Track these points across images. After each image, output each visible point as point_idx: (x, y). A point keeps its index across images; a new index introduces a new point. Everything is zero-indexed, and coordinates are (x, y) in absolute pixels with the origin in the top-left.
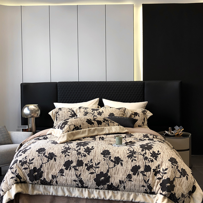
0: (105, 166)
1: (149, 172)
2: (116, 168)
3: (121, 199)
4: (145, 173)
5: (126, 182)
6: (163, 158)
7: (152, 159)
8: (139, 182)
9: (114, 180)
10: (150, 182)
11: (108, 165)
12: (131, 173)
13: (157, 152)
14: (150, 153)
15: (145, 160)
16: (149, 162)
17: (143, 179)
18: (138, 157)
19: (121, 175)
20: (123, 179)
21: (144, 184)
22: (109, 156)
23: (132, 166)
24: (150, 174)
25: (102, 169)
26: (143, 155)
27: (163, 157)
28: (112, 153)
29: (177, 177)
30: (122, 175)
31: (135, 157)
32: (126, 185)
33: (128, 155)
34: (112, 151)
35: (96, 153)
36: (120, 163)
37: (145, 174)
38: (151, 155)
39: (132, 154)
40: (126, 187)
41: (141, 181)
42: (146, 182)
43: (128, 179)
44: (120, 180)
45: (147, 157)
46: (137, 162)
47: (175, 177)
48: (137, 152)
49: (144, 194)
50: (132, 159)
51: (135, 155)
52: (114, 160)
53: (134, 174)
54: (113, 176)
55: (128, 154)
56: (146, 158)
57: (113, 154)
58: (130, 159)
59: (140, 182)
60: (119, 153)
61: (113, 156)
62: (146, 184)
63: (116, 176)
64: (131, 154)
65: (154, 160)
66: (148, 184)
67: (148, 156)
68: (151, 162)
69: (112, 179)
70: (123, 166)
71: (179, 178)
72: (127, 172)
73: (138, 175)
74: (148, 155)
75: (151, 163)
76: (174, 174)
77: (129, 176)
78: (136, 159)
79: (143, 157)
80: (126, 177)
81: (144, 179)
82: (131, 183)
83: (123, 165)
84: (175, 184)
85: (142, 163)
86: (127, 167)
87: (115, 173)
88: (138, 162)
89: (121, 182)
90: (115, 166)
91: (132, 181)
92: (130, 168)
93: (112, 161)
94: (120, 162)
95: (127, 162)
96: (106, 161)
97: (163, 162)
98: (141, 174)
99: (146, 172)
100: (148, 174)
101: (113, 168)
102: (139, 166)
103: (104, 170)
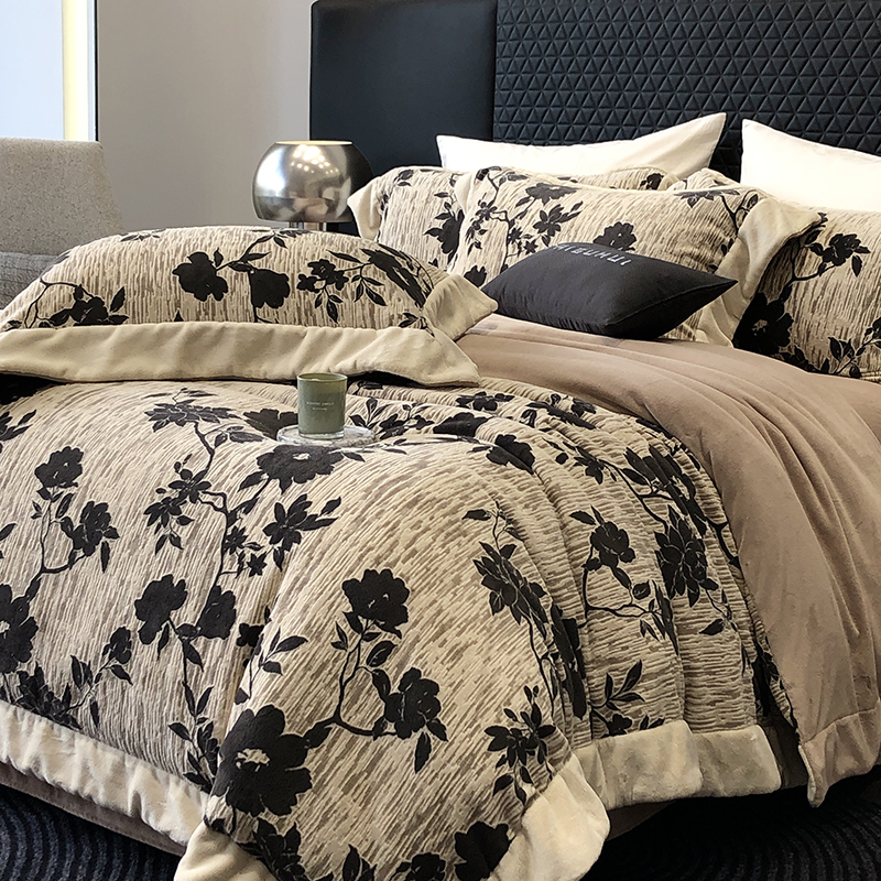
0: (28, 550)
1: (219, 639)
2: (75, 578)
3: (82, 789)
4: (199, 644)
5: (100, 675)
6: (326, 556)
7: (264, 556)
8: (159, 694)
9: (52, 651)
10: (211, 713)
11: (43, 553)
12: (130, 627)
13: (315, 510)
14: (279, 507)
15: (223, 554)
16: (240, 570)
17: (180, 678)
18: (198, 526)
19: (87, 626)
20: (91, 658)
21: (183, 717)
22: (67, 491)
23: (148, 574)
24: (222, 656)
25: (10, 573)
26: (231, 518)
27: (323, 554)
28: (87, 477)
29: (352, 723)
30: (90, 625)
31: (184, 521)
32: (99, 699)
33: (158, 499)
34: (95, 463)
35: (16, 462)
36: (99, 548)
37: (199, 649)
38: (272, 519)
39: (182, 496)
40: (100, 712)
41: (169, 687)
42: (191, 708)
43: (110, 658)
44: (77, 656)
45: (244, 529)
46: (180, 557)
47: (336, 718)
48: (211, 490)
49: (194, 788)
50: (163, 531)
51: (187, 509)
52: (77, 524)
53: (146, 638)
54: (50, 624)
55: (160, 491)
56: (233, 541)
57: (90, 481)
58: (154, 527)
59: (164, 697)
60: (121, 481)
61: (84, 496)
62: (193, 723)
63: (65, 625)
64: (174, 494)
65: (270, 560)
66: (204, 719)
67: (257, 524)
68: (251, 575)
69: (42, 646)
70: (110, 568)
71: (367, 733)
72: (115, 613)
73: (162, 644)
74: (254, 522)
75: (248, 579)
76: (337, 694)
77: (120, 645)
78: (184, 532)
79: (224, 527)
80: (104, 644)
81: (185, 684)
82: (123, 692)
83: (113, 560)
84: (318, 772)
85: (204, 568)
86: (123, 582)
87: (64, 604)
88: (187, 555)
89: (81, 672)
90: (72, 560)
91: (131, 683)
92: (135, 591)
93: (66, 525)
94: (104, 539)
95: (134, 544)
96: (39, 520)
97: (305, 582)
98: (176, 646)
99: (203, 638)
100: (209, 655)
101: (62, 575)
102: (182, 582)
103: (18, 575)
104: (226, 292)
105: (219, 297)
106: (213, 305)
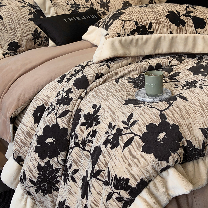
104: (186, 24)
105: (183, 26)
106: (182, 28)
